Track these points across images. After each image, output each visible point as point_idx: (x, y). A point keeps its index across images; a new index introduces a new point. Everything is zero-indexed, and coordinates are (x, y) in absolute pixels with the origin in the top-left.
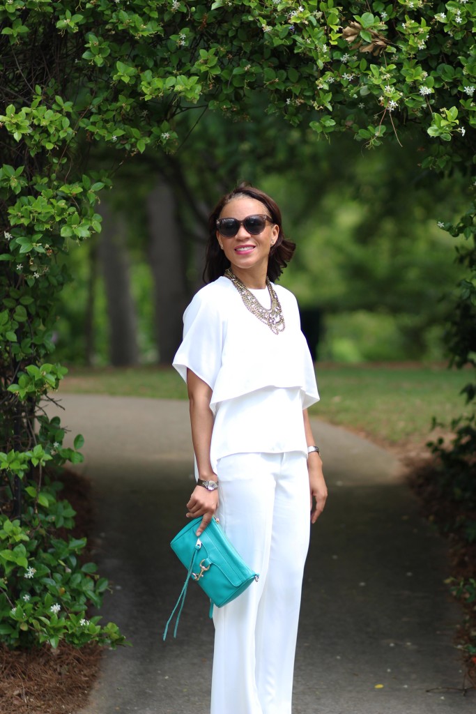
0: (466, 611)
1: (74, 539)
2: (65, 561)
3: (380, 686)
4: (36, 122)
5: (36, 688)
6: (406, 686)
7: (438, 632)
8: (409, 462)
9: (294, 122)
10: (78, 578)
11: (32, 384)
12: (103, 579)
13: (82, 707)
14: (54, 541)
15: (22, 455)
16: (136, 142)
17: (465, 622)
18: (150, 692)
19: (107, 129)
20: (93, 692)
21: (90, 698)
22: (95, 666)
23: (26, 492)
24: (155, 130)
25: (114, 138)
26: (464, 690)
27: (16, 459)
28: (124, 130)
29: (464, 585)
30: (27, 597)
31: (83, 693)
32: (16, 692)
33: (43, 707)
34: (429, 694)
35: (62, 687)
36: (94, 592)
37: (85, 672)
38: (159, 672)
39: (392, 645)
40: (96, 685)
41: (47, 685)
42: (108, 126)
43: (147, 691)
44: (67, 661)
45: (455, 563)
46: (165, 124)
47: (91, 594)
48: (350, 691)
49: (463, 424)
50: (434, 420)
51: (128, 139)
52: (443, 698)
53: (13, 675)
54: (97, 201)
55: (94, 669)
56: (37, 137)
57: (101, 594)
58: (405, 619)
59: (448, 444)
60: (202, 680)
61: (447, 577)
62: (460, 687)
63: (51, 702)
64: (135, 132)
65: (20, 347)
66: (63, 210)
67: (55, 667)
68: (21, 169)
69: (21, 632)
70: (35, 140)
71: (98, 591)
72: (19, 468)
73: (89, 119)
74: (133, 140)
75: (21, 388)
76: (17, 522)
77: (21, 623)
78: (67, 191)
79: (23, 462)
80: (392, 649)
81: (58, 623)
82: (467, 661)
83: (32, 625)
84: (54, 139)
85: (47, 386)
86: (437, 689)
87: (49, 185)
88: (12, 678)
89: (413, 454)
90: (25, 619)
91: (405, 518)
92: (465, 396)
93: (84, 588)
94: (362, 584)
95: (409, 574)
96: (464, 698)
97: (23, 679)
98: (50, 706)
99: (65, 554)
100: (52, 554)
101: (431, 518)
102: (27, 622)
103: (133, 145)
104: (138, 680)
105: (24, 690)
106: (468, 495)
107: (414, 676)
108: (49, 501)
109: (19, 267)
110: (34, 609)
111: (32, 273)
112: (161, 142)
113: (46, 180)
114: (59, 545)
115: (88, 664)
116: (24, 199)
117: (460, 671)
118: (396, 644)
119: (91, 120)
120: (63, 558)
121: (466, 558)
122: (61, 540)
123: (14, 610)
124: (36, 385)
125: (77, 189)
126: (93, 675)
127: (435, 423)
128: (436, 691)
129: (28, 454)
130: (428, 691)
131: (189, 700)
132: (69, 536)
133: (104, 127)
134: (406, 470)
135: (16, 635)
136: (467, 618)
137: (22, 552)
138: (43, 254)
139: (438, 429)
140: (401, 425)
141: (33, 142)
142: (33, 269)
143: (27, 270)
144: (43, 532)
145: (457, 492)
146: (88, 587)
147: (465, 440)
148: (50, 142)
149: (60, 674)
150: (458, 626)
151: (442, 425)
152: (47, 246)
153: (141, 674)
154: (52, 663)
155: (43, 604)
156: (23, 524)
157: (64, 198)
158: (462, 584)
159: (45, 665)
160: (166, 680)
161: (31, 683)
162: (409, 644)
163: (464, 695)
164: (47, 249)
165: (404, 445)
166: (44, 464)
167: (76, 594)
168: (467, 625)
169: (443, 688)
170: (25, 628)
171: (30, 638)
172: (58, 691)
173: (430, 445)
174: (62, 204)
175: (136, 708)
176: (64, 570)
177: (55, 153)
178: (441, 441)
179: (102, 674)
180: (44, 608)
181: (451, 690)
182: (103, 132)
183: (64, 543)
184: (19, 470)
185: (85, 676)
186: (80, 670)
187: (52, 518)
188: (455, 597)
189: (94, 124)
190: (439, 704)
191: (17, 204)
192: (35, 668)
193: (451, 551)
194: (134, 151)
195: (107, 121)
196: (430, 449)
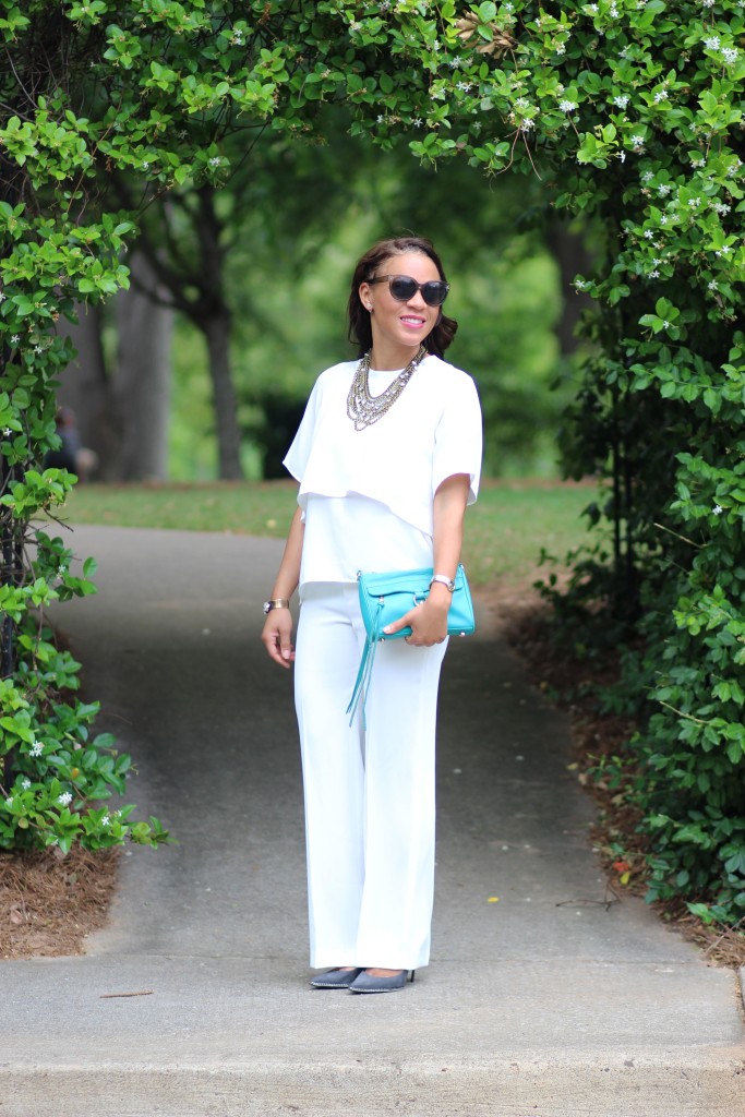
0: (602, 804)
1: (81, 704)
2: (73, 734)
3: (495, 899)
4: (44, 142)
5: (39, 901)
6: (528, 900)
7: (565, 832)
8: (505, 613)
9: (386, 147)
10: (92, 758)
11: (32, 495)
12: (124, 755)
13: (102, 927)
14: (55, 707)
15: (18, 592)
16: (173, 172)
17: (600, 819)
18: (190, 908)
19: (134, 154)
20: (113, 908)
21: (110, 916)
22: (112, 874)
23: (19, 642)
24: (200, 155)
25: (146, 165)
26: (606, 903)
27: (11, 596)
28: (157, 155)
29: (605, 765)
30: (27, 784)
31: (100, 910)
32: (13, 907)
33: (51, 926)
34: (561, 909)
35: (73, 900)
36: (114, 772)
37: (100, 882)
38: (198, 883)
39: (505, 848)
40: (116, 900)
41: (53, 897)
42: (136, 150)
43: (185, 906)
44: (77, 868)
45: (581, 743)
46: (214, 147)
47: (110, 777)
48: (456, 906)
49: (583, 557)
50: (543, 552)
51: (161, 167)
52: (579, 913)
53: (7, 886)
54: (123, 247)
55: (111, 879)
56: (44, 162)
57: (122, 776)
58: (519, 815)
59: (562, 586)
60: (256, 893)
61: (572, 762)
62: (601, 900)
63: (60, 920)
64: (173, 158)
65: (13, 447)
66: (77, 262)
67: (62, 875)
68: (21, 207)
69: (18, 830)
70: (41, 167)
71: (118, 772)
72: (13, 608)
73: (111, 142)
74: (170, 168)
75: (17, 500)
76: (10, 682)
77: (19, 818)
78: (80, 236)
79: (21, 601)
80: (505, 853)
81: (71, 819)
82: (606, 867)
83: (34, 820)
84: (66, 167)
85: (53, 497)
86: (571, 902)
87: (57, 229)
88: (7, 888)
89: (508, 601)
90: (25, 813)
91: (507, 685)
92: (587, 518)
93: (102, 770)
94: (458, 771)
95: (520, 758)
96: (606, 914)
97: (22, 890)
98: (58, 925)
99: (73, 725)
100: (56, 724)
101: (543, 685)
102: (28, 817)
103: (170, 175)
104: (171, 893)
105: (24, 905)
106: (593, 653)
107: (538, 887)
108: (49, 653)
109: (15, 339)
110: (36, 800)
111: (33, 347)
112: (208, 170)
113: (52, 222)
114: (64, 712)
115: (103, 872)
116: (24, 247)
117: (599, 880)
118: (510, 847)
119: (114, 143)
120: (71, 729)
121: (597, 736)
122: (65, 705)
123: (10, 800)
124: (37, 497)
125: (93, 234)
126: (110, 887)
127: (544, 556)
128: (568, 905)
129: (28, 590)
130: (558, 905)
131: (242, 917)
132: (76, 700)
133: (131, 152)
134: (502, 622)
135: (10, 834)
136: (603, 813)
137: (25, 720)
138: (47, 319)
139: (547, 564)
140: (489, 561)
141: (38, 170)
142: (33, 341)
143: (25, 342)
144: (43, 695)
145: (580, 648)
146: (106, 768)
147: (585, 579)
148: (60, 170)
149: (68, 884)
150: (591, 824)
151: (554, 560)
152: (53, 308)
153: (174, 886)
154: (57, 870)
155: (49, 792)
156: (18, 685)
157: (77, 245)
158: (602, 763)
159: (48, 871)
160: (208, 893)
161: (33, 895)
162: (527, 846)
163: (607, 910)
164: (53, 313)
165: (495, 589)
166: (48, 604)
167: (94, 776)
168: (604, 822)
169: (579, 901)
170: (24, 825)
171: (29, 837)
172: (68, 907)
173: (538, 585)
174: (77, 252)
175: (173, 928)
176: (72, 746)
177: (68, 185)
178: (553, 579)
179: (121, 886)
180: (49, 797)
181: (589, 904)
182: (129, 159)
183: (71, 709)
184: (14, 611)
185: (100, 887)
186: (94, 881)
187: (52, 676)
188: (585, 788)
189: (117, 147)
190: (574, 922)
191: (12, 256)
192: (34, 876)
193: (573, 728)
194: (171, 183)
195: (135, 145)
196: (538, 592)
